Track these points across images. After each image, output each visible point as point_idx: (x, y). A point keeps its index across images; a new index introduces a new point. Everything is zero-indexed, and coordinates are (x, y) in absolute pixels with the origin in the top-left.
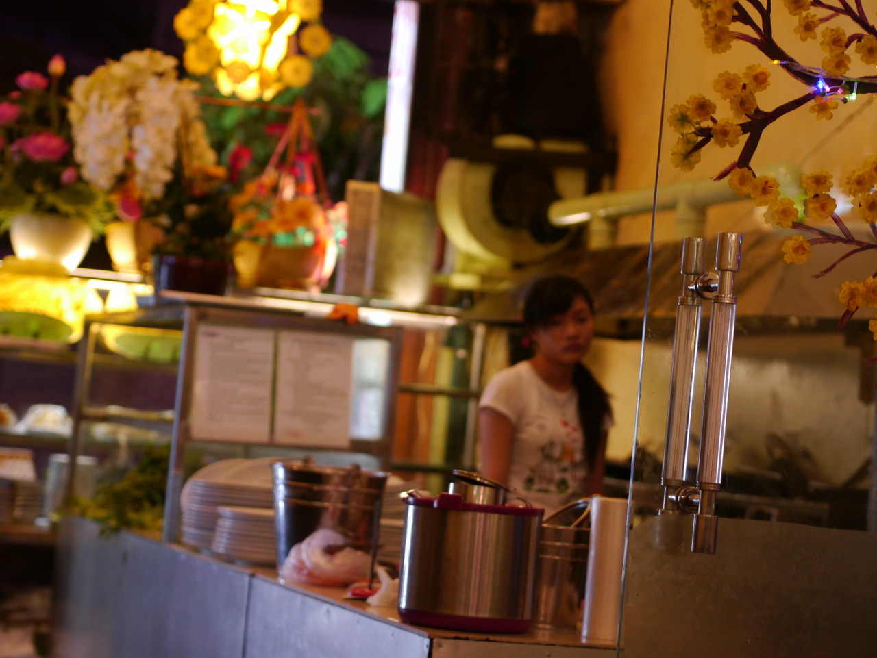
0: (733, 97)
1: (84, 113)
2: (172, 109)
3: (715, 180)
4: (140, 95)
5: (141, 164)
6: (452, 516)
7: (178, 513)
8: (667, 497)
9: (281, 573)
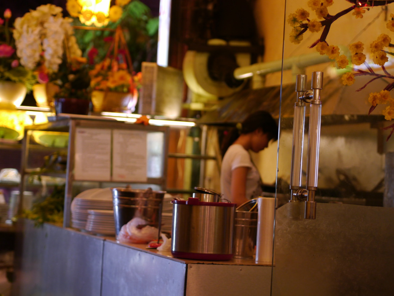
0: (317, 9)
1: (21, 34)
2: (60, 30)
3: (310, 48)
4: (46, 25)
5: (47, 56)
6: (194, 208)
7: (70, 214)
8: (293, 194)
9: (117, 238)
